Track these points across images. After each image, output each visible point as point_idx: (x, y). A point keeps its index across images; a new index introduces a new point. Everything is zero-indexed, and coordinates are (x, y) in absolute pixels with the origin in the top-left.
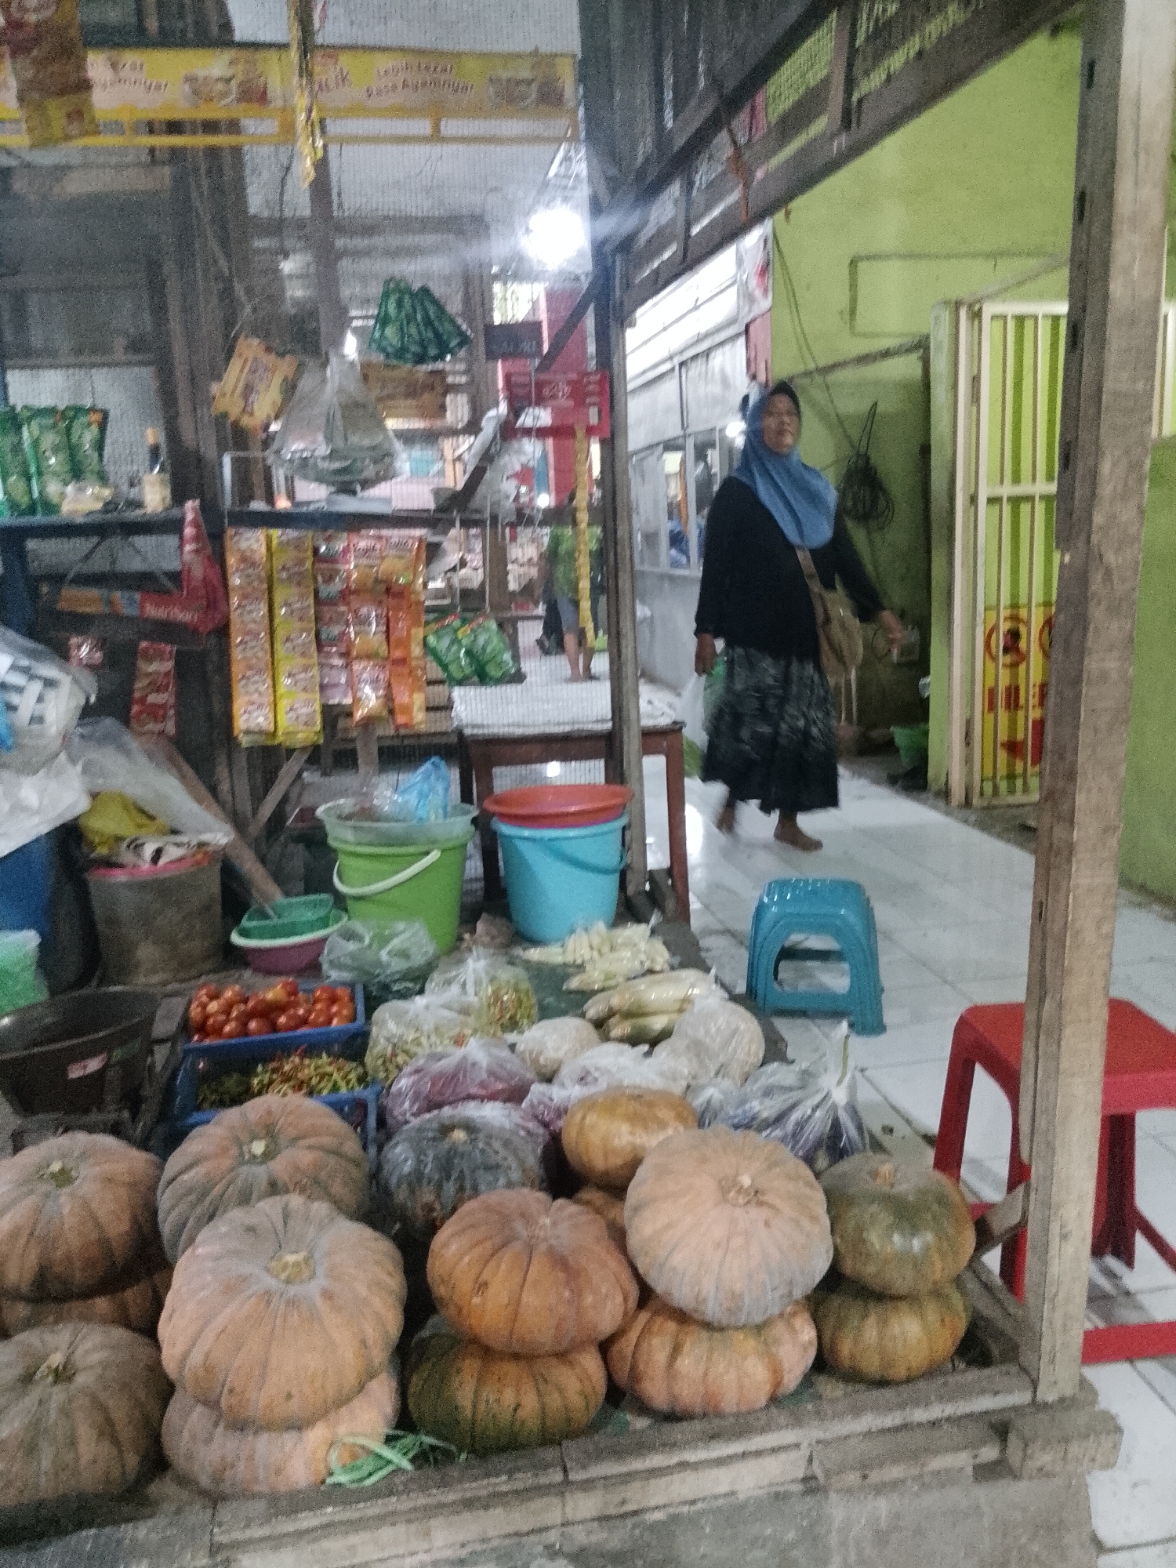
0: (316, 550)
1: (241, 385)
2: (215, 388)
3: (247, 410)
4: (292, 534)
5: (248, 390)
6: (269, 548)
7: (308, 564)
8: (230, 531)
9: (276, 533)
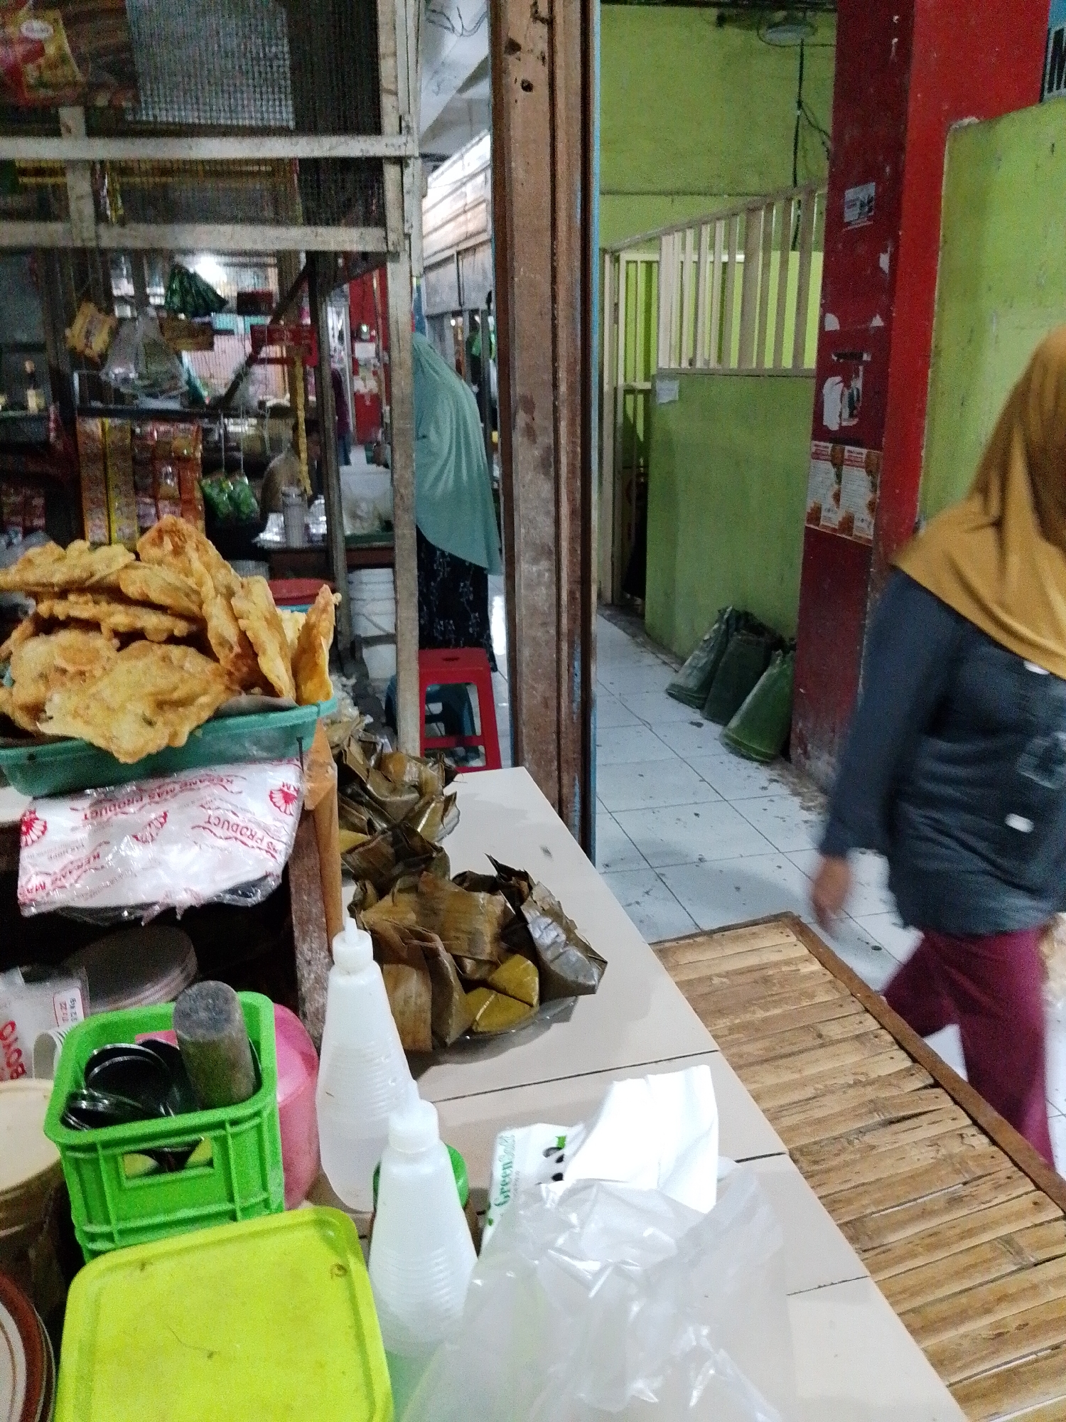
0: (133, 432)
1: (84, 330)
2: (68, 332)
3: (88, 345)
4: (118, 421)
5: (88, 334)
6: (103, 430)
7: (128, 441)
8: (79, 420)
9: (108, 421)
